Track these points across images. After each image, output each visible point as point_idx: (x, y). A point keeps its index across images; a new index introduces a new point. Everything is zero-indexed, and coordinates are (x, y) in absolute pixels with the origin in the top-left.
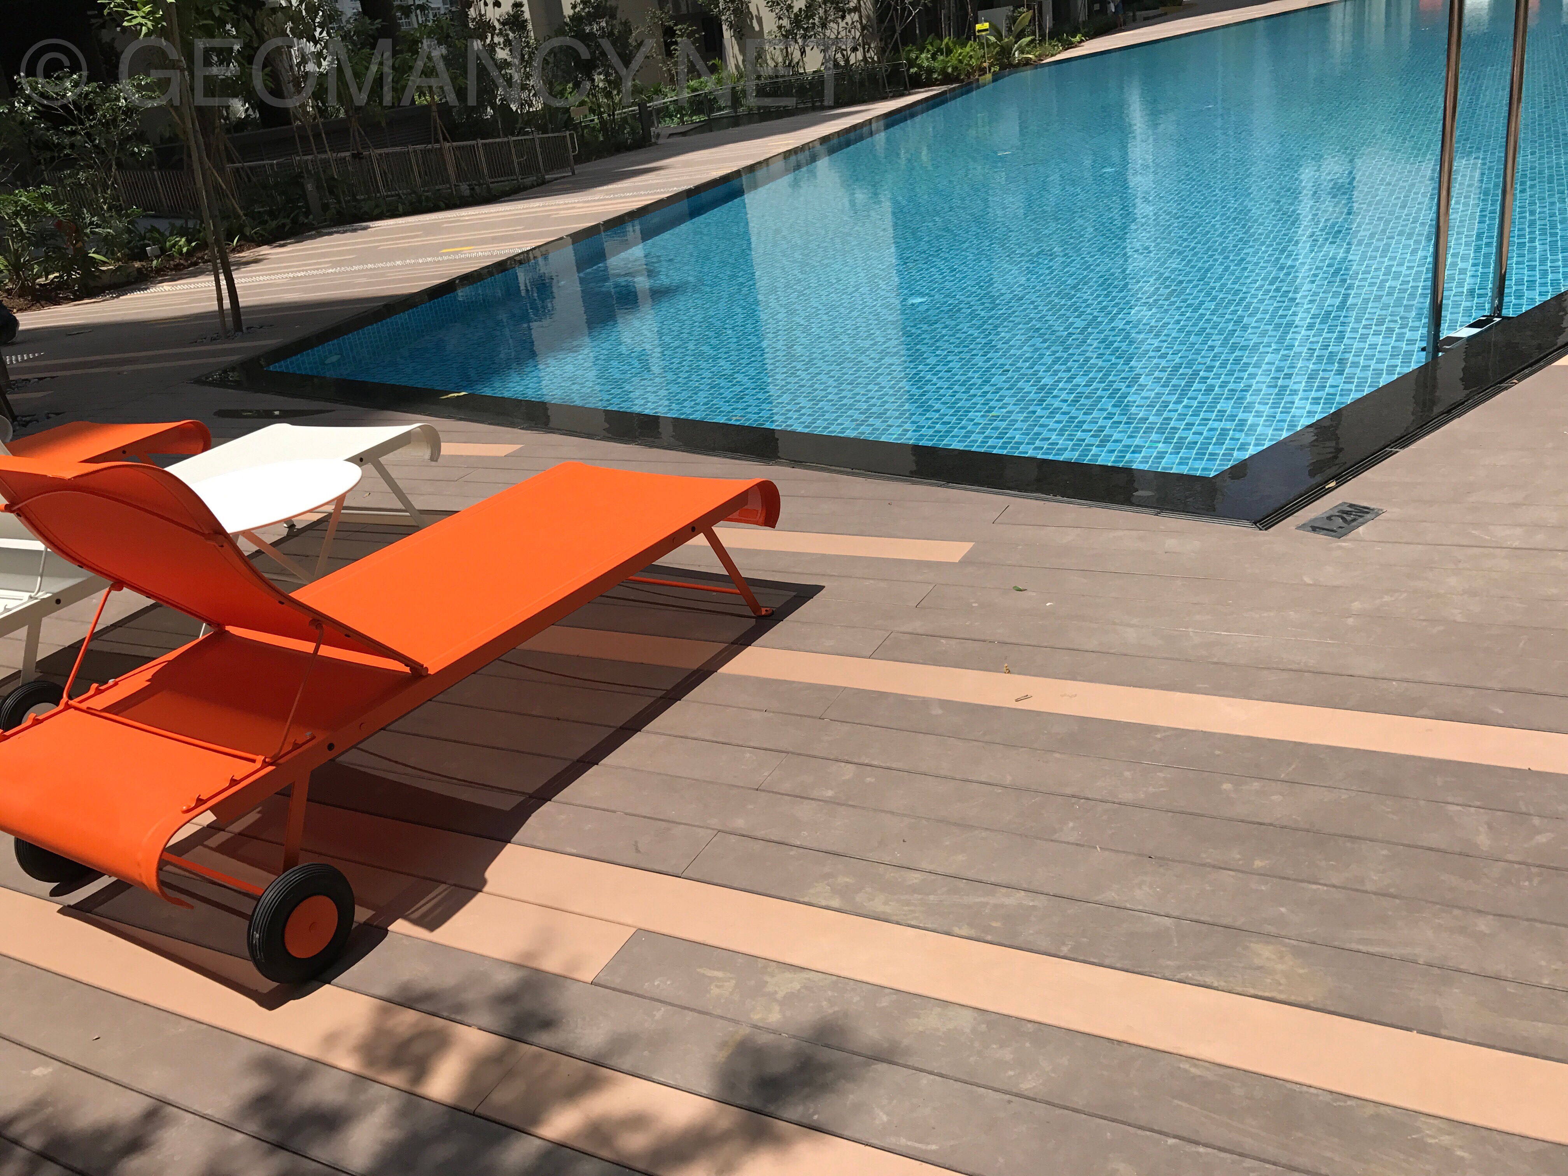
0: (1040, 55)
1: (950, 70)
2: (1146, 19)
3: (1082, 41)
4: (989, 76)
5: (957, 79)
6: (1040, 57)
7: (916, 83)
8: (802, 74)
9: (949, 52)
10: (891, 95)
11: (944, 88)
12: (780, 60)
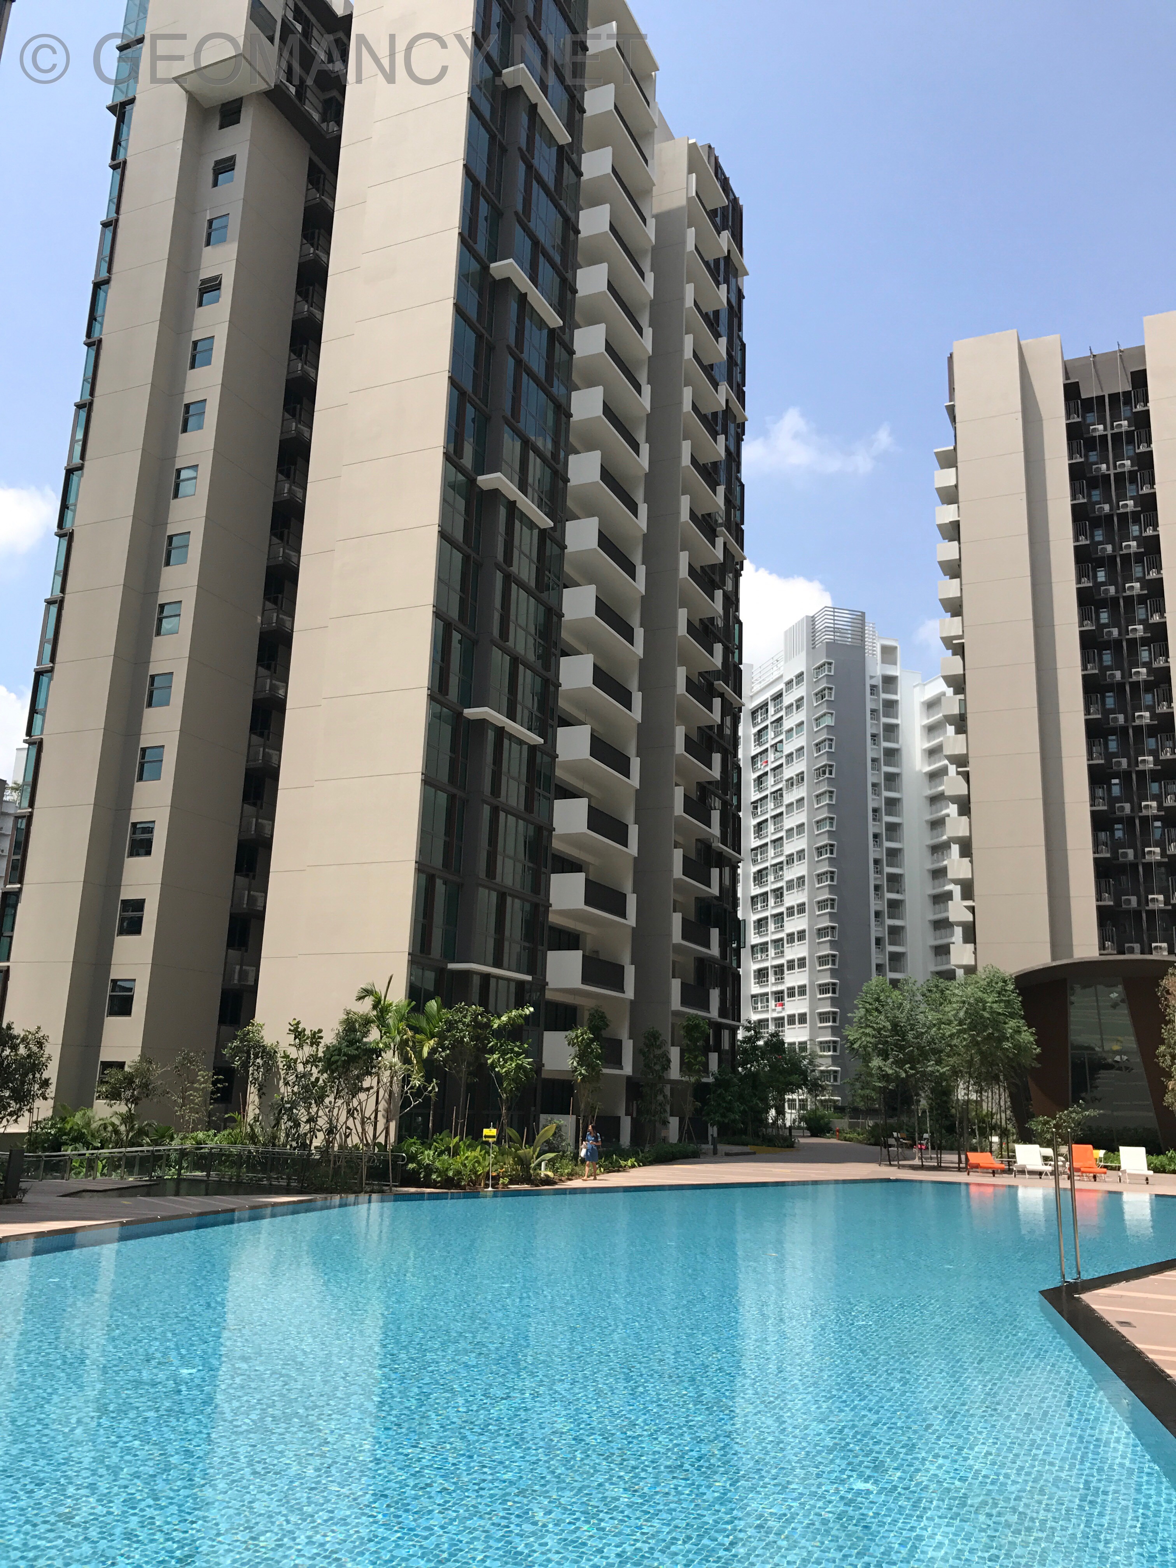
2: (728, 1154)
3: (633, 1166)
5: (457, 1186)
7: (412, 1181)
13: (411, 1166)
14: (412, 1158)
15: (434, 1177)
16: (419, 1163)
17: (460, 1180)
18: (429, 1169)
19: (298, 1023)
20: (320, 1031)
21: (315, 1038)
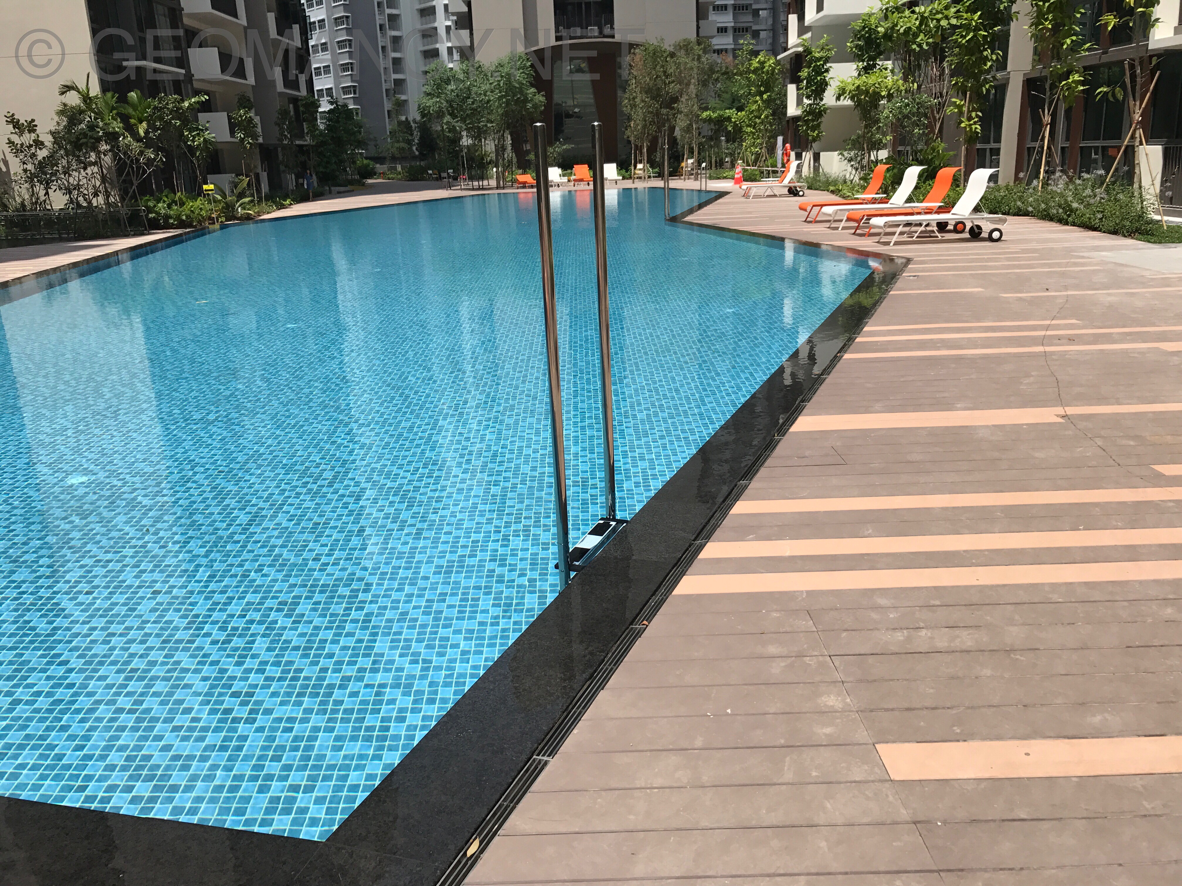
0: (258, 212)
1: (184, 218)
2: (339, 193)
3: (291, 204)
4: (217, 226)
5: (190, 225)
6: (259, 214)
7: (155, 225)
8: (49, 210)
9: (182, 204)
10: (132, 233)
11: (179, 231)
12: (27, 197)
13: (151, 216)
14: (150, 210)
15: (171, 221)
16: (157, 213)
17: (192, 221)
18: (167, 217)
19: (13, 115)
20: (33, 121)
21: (31, 127)
